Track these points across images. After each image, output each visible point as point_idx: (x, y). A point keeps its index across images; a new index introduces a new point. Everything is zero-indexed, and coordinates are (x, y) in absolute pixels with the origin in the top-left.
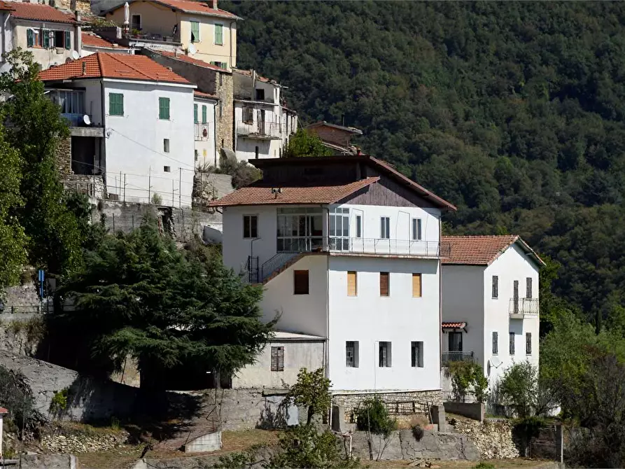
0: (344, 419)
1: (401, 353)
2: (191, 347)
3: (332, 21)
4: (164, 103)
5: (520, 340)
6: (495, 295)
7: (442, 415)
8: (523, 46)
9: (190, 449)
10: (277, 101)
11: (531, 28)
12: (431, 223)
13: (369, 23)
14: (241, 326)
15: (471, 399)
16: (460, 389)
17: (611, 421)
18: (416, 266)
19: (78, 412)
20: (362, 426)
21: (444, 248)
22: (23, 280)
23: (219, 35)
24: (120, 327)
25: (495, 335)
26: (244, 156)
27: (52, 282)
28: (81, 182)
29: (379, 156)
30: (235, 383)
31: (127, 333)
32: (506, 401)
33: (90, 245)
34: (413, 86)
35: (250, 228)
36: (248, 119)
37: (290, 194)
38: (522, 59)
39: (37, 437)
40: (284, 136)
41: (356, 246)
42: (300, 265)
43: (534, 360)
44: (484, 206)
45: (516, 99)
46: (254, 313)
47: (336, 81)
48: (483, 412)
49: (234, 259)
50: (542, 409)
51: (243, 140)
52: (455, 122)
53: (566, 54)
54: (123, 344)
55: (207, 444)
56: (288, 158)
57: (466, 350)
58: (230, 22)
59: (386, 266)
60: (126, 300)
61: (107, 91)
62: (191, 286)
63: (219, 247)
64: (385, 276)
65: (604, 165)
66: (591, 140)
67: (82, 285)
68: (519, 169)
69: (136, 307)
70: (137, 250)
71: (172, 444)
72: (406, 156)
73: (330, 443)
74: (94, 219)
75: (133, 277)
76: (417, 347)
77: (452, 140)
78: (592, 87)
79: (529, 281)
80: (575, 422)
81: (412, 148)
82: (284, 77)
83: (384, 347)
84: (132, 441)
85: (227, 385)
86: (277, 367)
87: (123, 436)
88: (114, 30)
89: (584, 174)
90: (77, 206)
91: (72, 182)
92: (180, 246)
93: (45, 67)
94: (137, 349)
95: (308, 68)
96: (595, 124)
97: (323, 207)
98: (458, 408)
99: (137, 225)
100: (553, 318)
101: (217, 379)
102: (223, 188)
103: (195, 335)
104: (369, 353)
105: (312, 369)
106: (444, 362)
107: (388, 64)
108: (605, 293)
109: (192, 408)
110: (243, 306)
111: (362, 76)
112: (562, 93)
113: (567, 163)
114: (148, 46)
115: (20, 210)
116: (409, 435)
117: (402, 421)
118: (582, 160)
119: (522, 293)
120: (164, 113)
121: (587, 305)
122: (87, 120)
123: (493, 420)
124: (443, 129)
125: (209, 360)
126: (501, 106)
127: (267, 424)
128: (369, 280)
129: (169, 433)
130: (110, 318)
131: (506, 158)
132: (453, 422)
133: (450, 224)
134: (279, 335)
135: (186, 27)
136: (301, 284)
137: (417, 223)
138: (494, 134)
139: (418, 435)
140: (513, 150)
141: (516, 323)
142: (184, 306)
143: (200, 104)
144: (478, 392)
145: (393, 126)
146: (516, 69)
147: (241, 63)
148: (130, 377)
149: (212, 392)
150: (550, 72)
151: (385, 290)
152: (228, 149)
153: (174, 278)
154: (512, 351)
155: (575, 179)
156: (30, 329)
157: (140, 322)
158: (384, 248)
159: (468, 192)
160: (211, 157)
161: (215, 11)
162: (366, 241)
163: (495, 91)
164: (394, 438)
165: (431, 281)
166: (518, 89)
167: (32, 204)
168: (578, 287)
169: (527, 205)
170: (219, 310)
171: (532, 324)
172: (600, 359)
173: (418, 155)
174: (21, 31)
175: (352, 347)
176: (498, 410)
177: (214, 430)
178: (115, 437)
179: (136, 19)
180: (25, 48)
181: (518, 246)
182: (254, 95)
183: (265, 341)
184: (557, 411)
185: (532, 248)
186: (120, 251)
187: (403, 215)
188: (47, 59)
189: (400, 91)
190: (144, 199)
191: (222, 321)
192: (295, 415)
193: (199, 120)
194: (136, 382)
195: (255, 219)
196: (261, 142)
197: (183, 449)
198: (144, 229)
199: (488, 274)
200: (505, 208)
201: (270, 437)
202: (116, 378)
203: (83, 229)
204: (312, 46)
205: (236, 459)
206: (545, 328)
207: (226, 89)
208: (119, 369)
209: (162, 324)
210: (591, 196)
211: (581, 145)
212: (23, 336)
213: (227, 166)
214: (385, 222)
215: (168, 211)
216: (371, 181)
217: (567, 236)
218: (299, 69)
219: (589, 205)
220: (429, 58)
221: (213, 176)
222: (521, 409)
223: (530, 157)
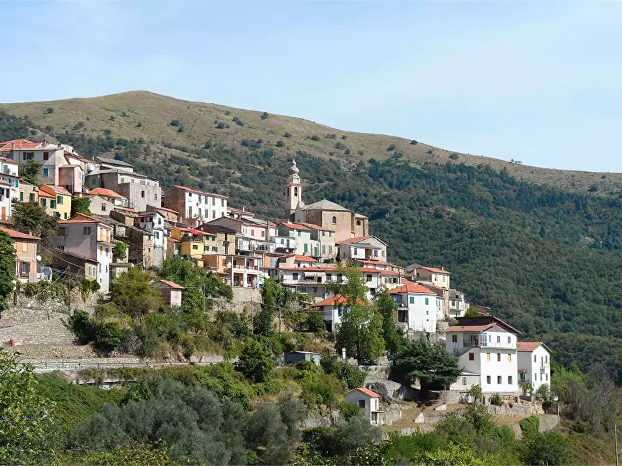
0: (486, 401)
1: (505, 380)
2: (437, 377)
3: (480, 274)
4: (427, 300)
5: (544, 376)
6: (535, 361)
7: (519, 400)
8: (541, 282)
9: (437, 409)
10: (463, 299)
11: (544, 277)
12: (514, 338)
13: (492, 275)
14: (452, 370)
15: (528, 395)
16: (525, 391)
17: (574, 402)
18: (509, 352)
19: (401, 397)
20: (492, 403)
21: (518, 346)
22: (383, 355)
23: (444, 279)
24: (414, 370)
25: (536, 374)
26: (452, 316)
27: (392, 356)
28: (400, 324)
29: (496, 316)
30: (451, 388)
31: (416, 372)
32: (540, 395)
33: (404, 344)
34: (507, 294)
35: (455, 339)
36: (453, 305)
37: (467, 328)
38: (541, 285)
39: (389, 404)
40: (466, 310)
41: (489, 345)
42: (472, 351)
43: (549, 382)
44: (531, 332)
45: (540, 298)
46: (456, 366)
47: (482, 292)
48: (532, 399)
49: (450, 348)
50: (551, 398)
51: (452, 311)
52: (521, 305)
53: (555, 284)
54: (415, 376)
55: (442, 408)
56: (467, 316)
57: (526, 378)
58: (447, 274)
59: (499, 352)
60: (415, 362)
61: (409, 296)
62: (436, 358)
63: (445, 345)
64: (499, 354)
65: (569, 320)
66: (565, 312)
67: (402, 357)
68: (542, 321)
69: (418, 364)
70: (419, 346)
71: (431, 408)
72: (504, 316)
73: (482, 408)
74: (405, 336)
75: (418, 354)
76: (510, 378)
77: (520, 311)
78: (565, 295)
79: (546, 357)
80: (563, 402)
81: (507, 314)
82: (465, 291)
83: (499, 377)
84: (419, 406)
85: (448, 389)
86: (464, 384)
87: (416, 405)
88: (411, 277)
89: (563, 323)
90: (400, 332)
91: (399, 325)
92: (432, 345)
93: (390, 289)
94: (419, 377)
95: (472, 288)
96: (567, 307)
97: (479, 332)
98: (524, 398)
99: (418, 338)
100: (554, 369)
101: (445, 387)
102: (445, 326)
103: (437, 373)
104: (494, 380)
105: (476, 385)
106: (519, 383)
107: (498, 287)
108: (571, 361)
109: (437, 396)
110: (453, 364)
111: (490, 291)
112: (554, 297)
113: (557, 319)
114: (422, 282)
115: (382, 334)
116: (508, 407)
117: (506, 402)
118: (562, 318)
119: (544, 361)
120: (427, 303)
121: (565, 365)
122: (403, 305)
123: (536, 402)
124: (516, 308)
125: (443, 381)
126: (534, 300)
127: (462, 402)
128: (494, 356)
129: (429, 404)
130: (410, 367)
131: (537, 317)
132: (522, 402)
133: (520, 338)
134: (464, 373)
135: (434, 276)
136: (472, 357)
137: (509, 338)
138: (533, 310)
139: (511, 406)
140: (539, 315)
141: (542, 370)
142: (434, 364)
143: (438, 300)
144: (531, 392)
145: (500, 307)
146: (540, 289)
147: (451, 287)
148: (417, 386)
149: (443, 391)
150: (551, 290)
151: (499, 359)
152: (447, 314)
153: (430, 355)
154: (541, 379)
155: (560, 324)
156: (386, 371)
157: (420, 369)
158: (498, 346)
159: (525, 328)
160: (442, 317)
161: (443, 271)
162: (492, 344)
163: (533, 296)
164: (503, 407)
165: (514, 357)
166: (541, 295)
167: (386, 331)
168: (562, 359)
169: (545, 332)
170: (445, 365)
171: (548, 371)
172: (571, 383)
173: (509, 316)
174: (383, 278)
175: (489, 377)
176: (537, 398)
177: (444, 404)
178: (413, 405)
179: (418, 274)
180: (384, 283)
181: (542, 345)
182: (455, 297)
183: (460, 375)
184: (556, 399)
185: (547, 346)
186: (413, 346)
187: (505, 335)
188: (391, 287)
189: (503, 296)
190: (421, 330)
191: (447, 369)
192: (471, 399)
193: (438, 305)
194: (419, 388)
195: (456, 336)
196: (458, 312)
197: (434, 409)
198: (421, 339)
199: (533, 354)
200: (538, 333)
201: (463, 406)
202: (413, 386)
203: (402, 339)
204: (473, 281)
205: (452, 413)
206: (552, 372)
207: (446, 295)
208: (414, 384)
209: (427, 369)
210: (565, 330)
211: (562, 314)
212: (384, 372)
213: (447, 319)
214: (499, 338)
215: (428, 334)
216: (494, 324)
217: (558, 343)
218: (469, 289)
219: (565, 333)
220: (512, 285)
221: (443, 322)
222: (545, 398)
223: (545, 317)
